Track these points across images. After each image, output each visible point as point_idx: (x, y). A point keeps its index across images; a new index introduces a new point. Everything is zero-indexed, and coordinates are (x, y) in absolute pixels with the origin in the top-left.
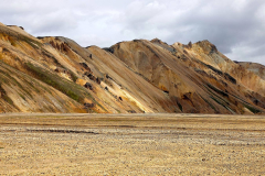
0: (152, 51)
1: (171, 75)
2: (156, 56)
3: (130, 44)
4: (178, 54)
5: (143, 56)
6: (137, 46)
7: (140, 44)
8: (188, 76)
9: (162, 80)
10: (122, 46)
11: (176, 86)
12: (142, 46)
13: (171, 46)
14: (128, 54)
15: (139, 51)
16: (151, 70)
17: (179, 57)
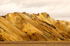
0: (21, 17)
1: (28, 26)
2: (23, 19)
3: (12, 14)
4: (33, 18)
5: (17, 19)
6: (15, 15)
9: (24, 28)
10: (9, 15)
11: (30, 30)
12: (17, 15)
13: (31, 15)
14: (12, 18)
15: (16, 17)
16: (20, 24)
17: (33, 19)
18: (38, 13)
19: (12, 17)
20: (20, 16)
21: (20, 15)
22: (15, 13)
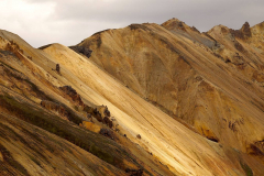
0: (173, 50)
1: (219, 103)
2: (183, 60)
3: (121, 34)
4: (227, 53)
5: (154, 62)
6: (140, 40)
7: (145, 34)
8: (255, 103)
9: (200, 113)
11: (232, 127)
12: (149, 38)
13: (206, 34)
14: (121, 58)
15: (145, 50)
16: (174, 93)
17: (228, 61)
18: (246, 25)
19: (120, 50)
20: (164, 47)
21: (163, 41)
22: (133, 27)
